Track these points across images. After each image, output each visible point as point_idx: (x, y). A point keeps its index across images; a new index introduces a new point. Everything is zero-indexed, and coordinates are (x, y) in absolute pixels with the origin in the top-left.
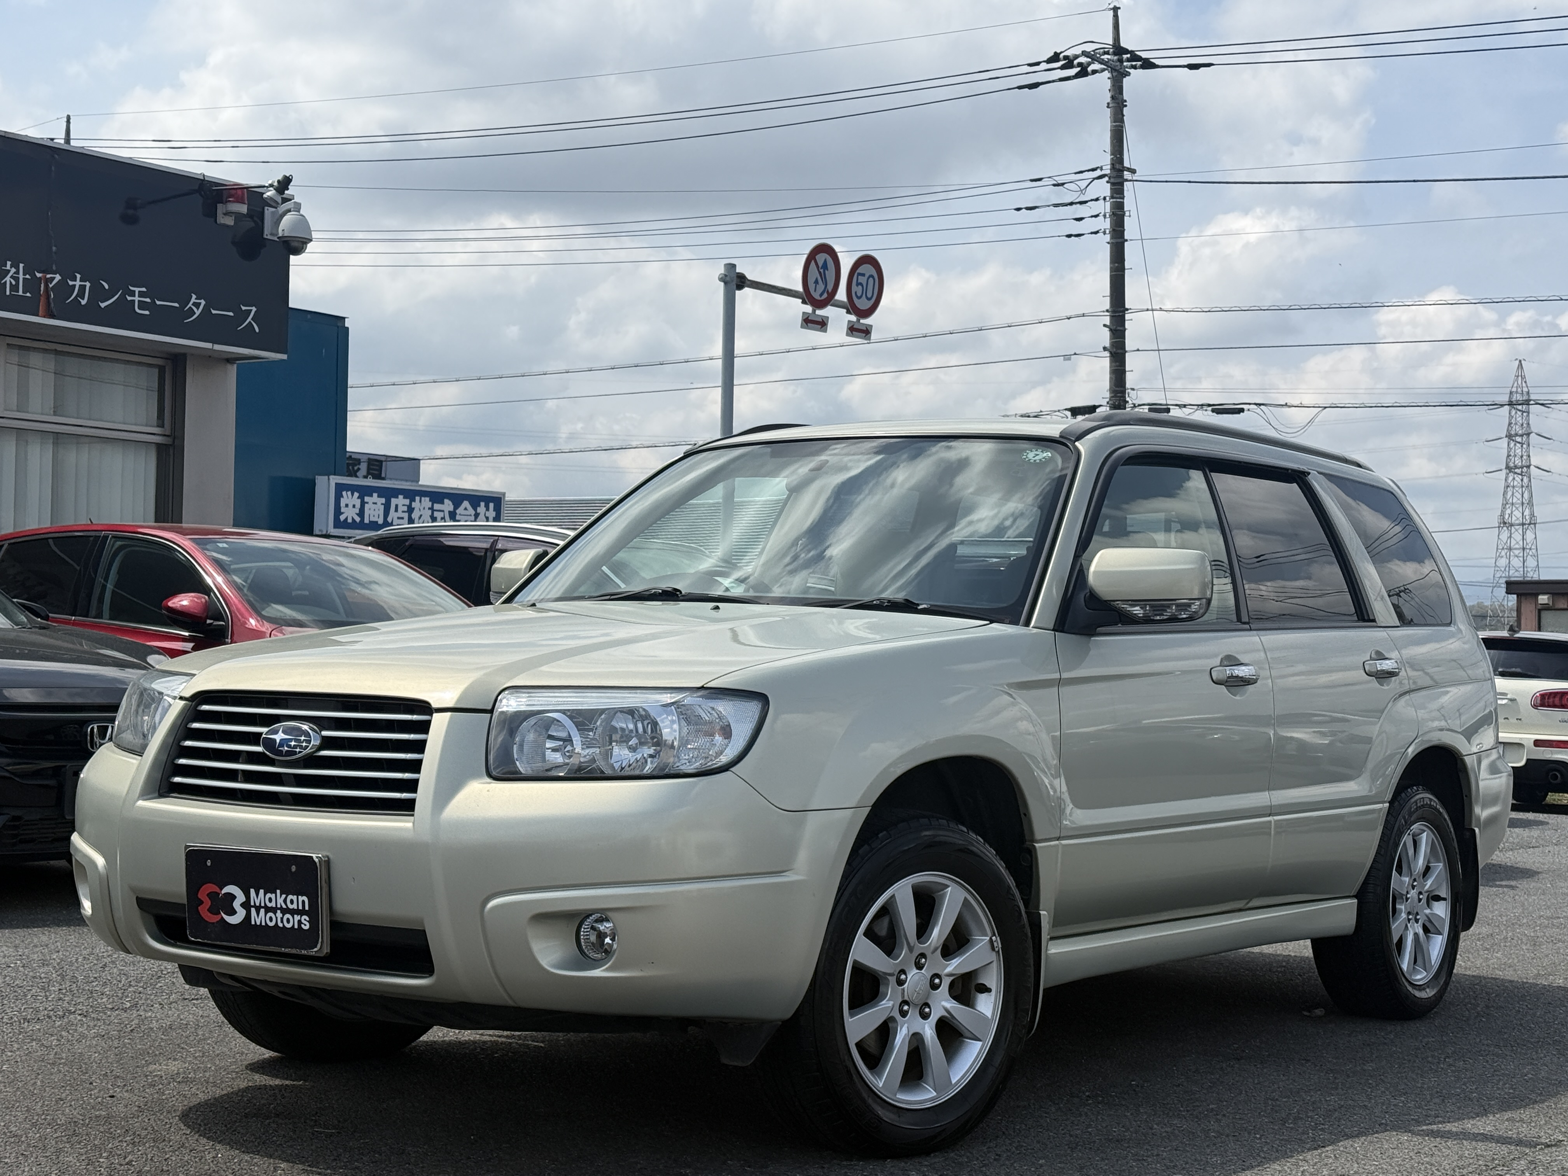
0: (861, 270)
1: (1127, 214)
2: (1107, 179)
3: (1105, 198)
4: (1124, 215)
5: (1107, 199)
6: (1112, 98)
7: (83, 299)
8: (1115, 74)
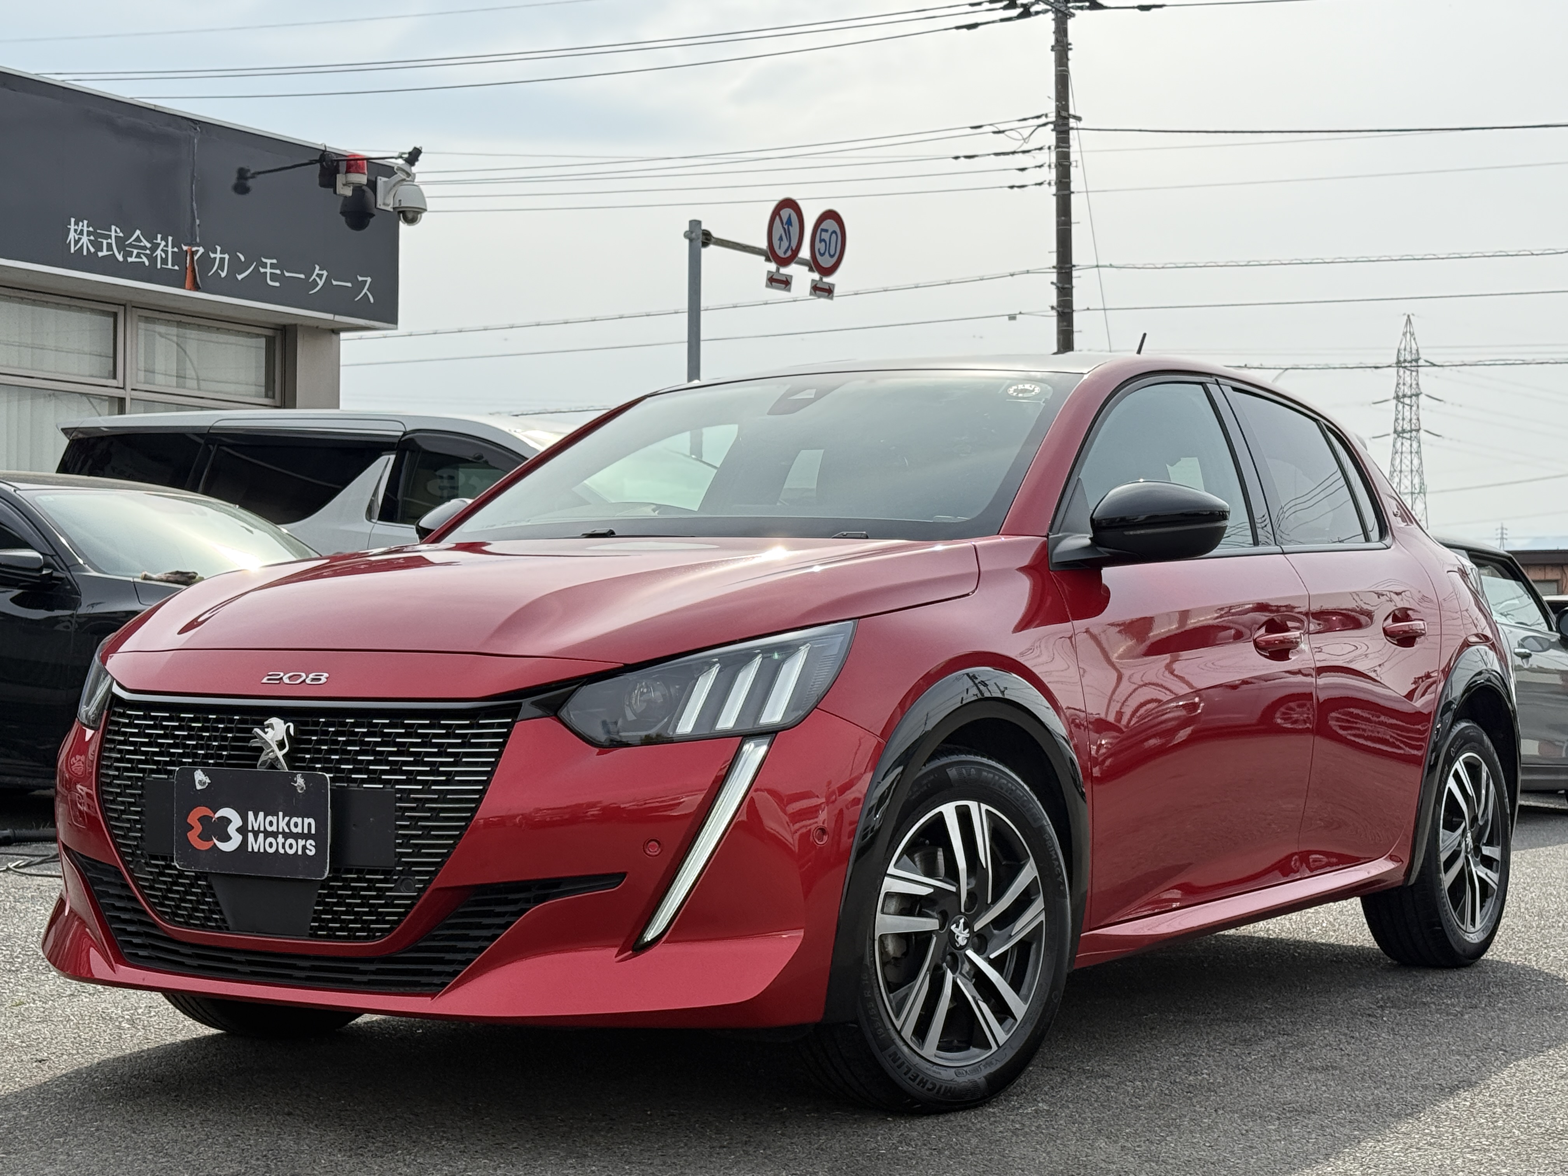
0: (824, 226)
1: (1073, 164)
2: (1050, 126)
4: (1070, 164)
5: (1053, 148)
6: (1057, 40)
7: (223, 271)
8: (1060, 15)
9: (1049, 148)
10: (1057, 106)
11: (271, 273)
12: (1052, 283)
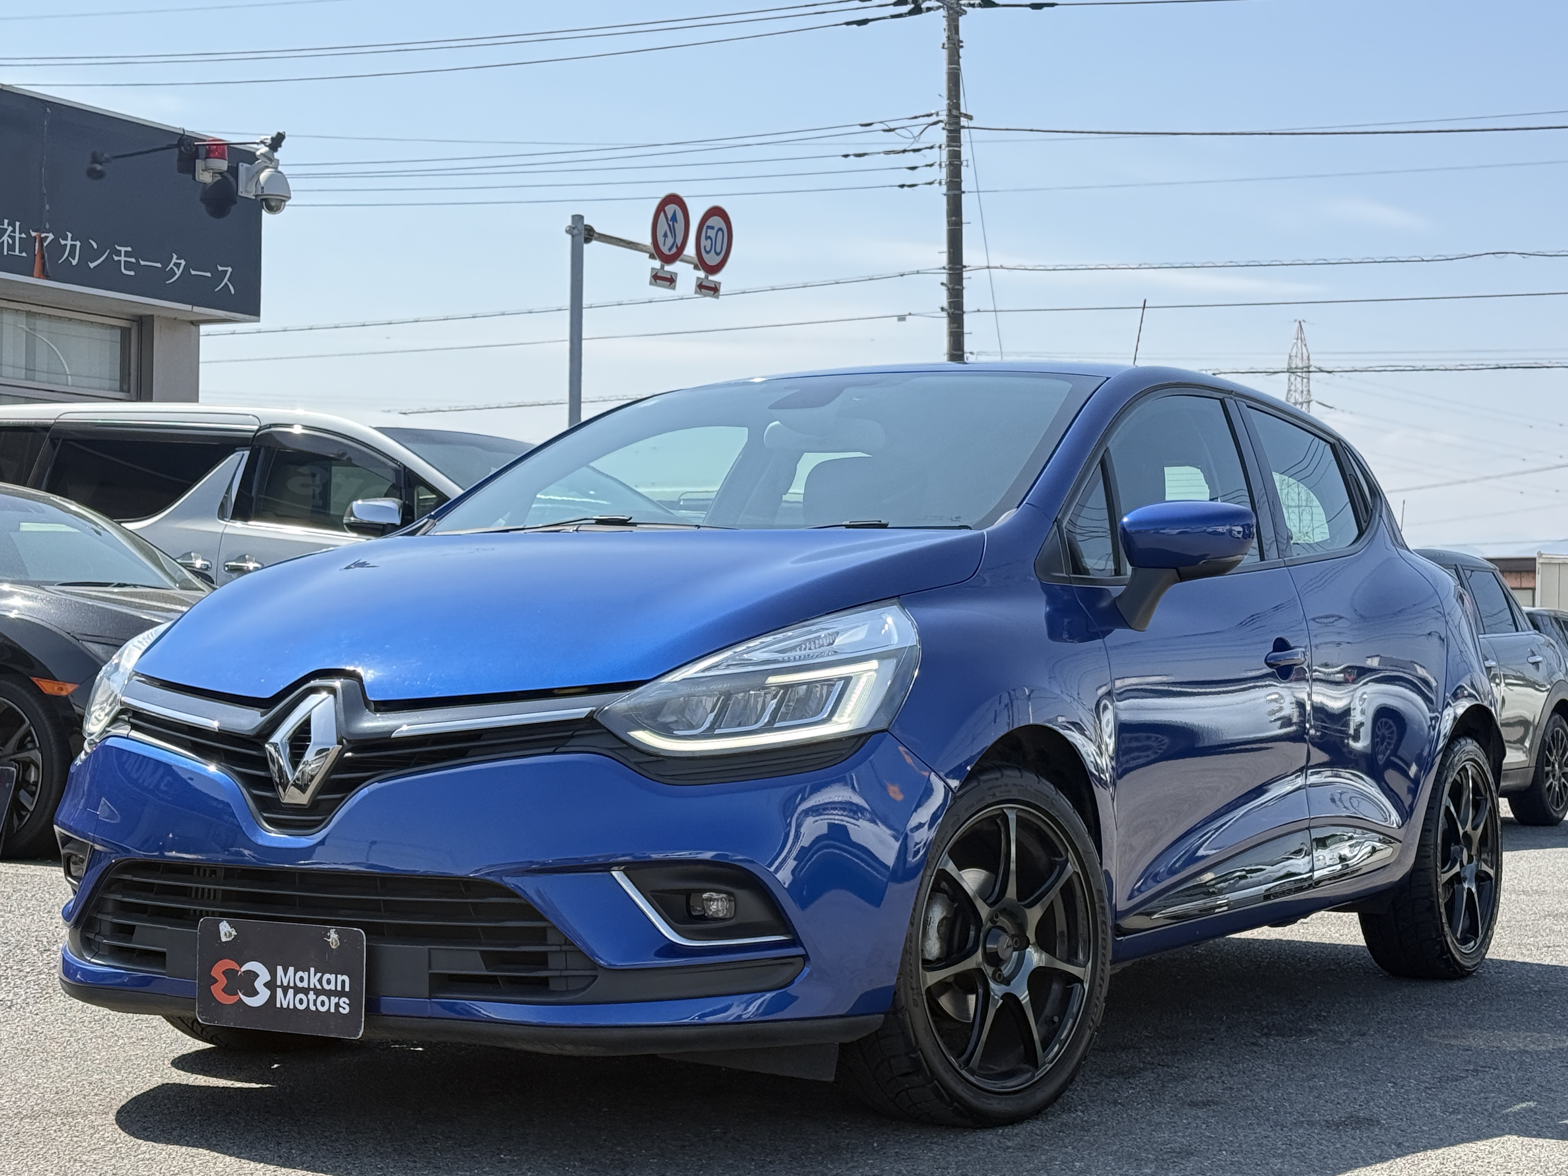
0: (709, 223)
1: (964, 163)
2: (942, 125)
3: (940, 147)
4: (961, 164)
5: (944, 147)
6: (948, 37)
7: (74, 258)
8: (951, 12)
10: (948, 104)
11: (126, 262)
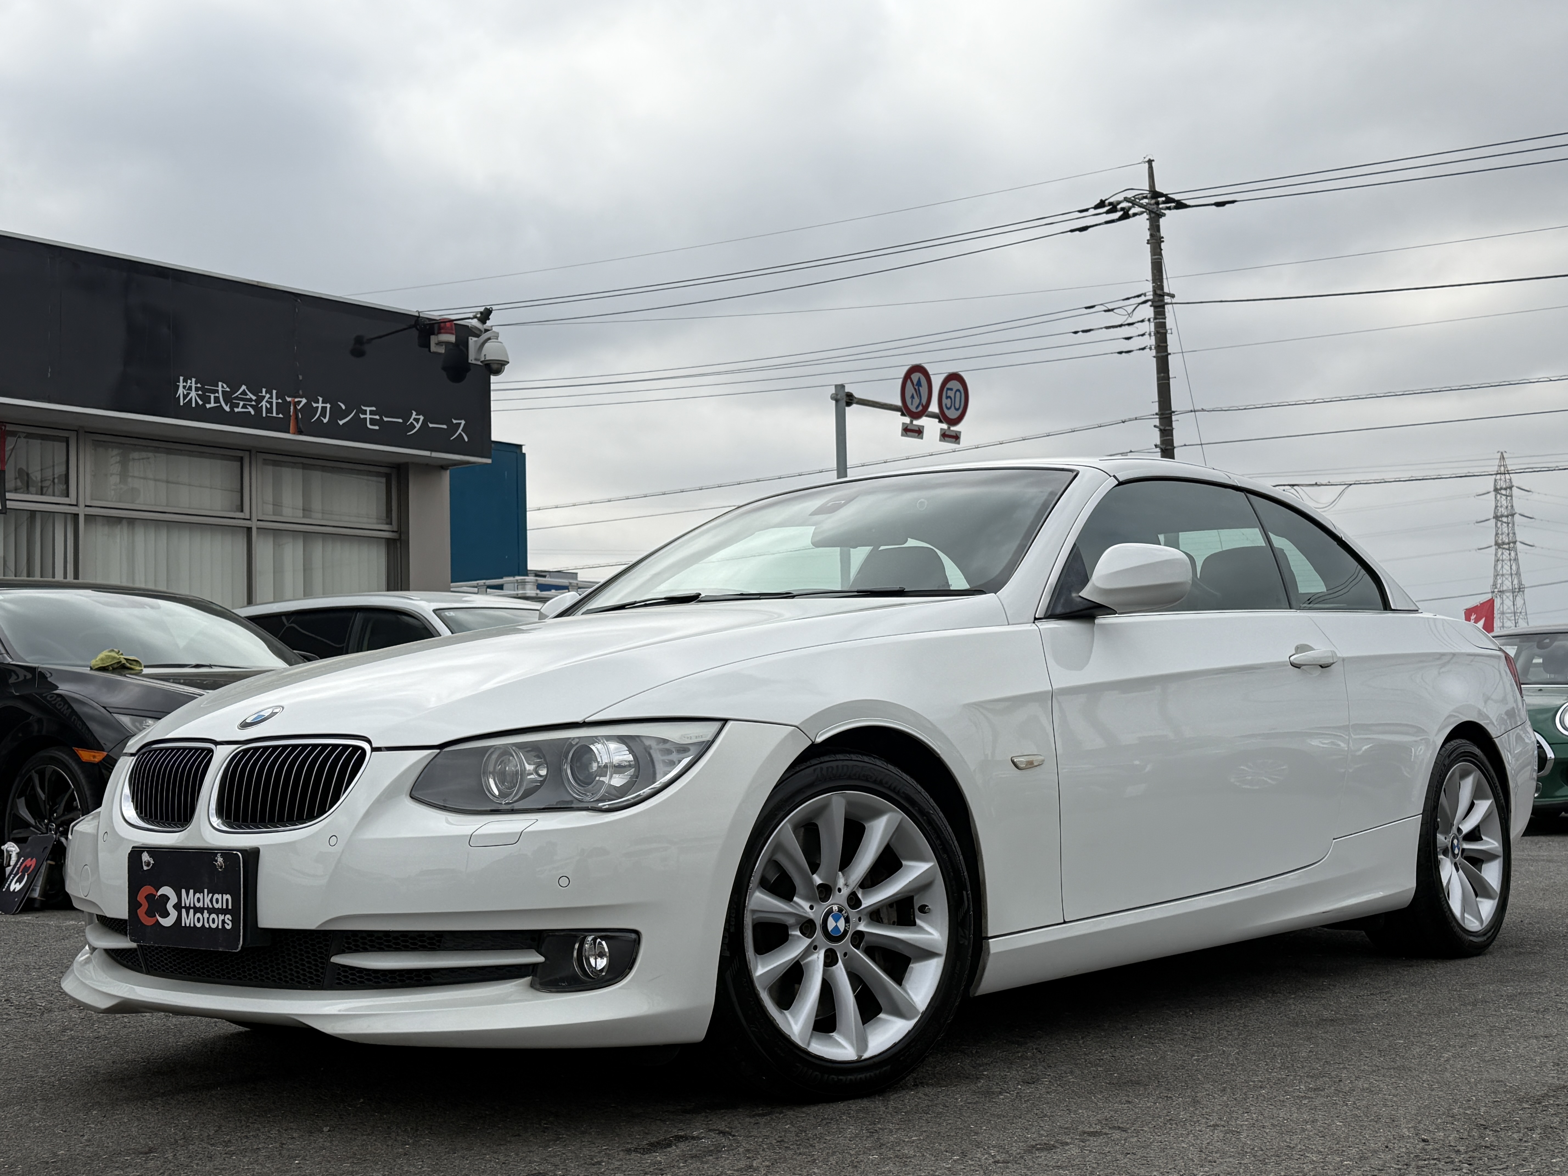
0: (949, 386)
1: (1169, 331)
2: (1150, 303)
4: (1165, 334)
5: (1152, 320)
6: (1151, 235)
7: (325, 418)
8: (1153, 215)
9: (1149, 320)
10: (1153, 287)
11: (370, 418)
12: (1155, 426)
